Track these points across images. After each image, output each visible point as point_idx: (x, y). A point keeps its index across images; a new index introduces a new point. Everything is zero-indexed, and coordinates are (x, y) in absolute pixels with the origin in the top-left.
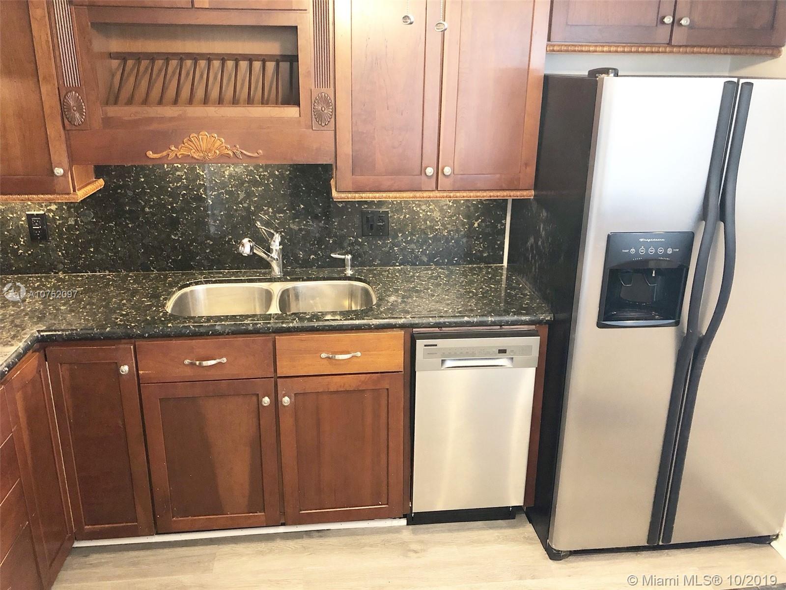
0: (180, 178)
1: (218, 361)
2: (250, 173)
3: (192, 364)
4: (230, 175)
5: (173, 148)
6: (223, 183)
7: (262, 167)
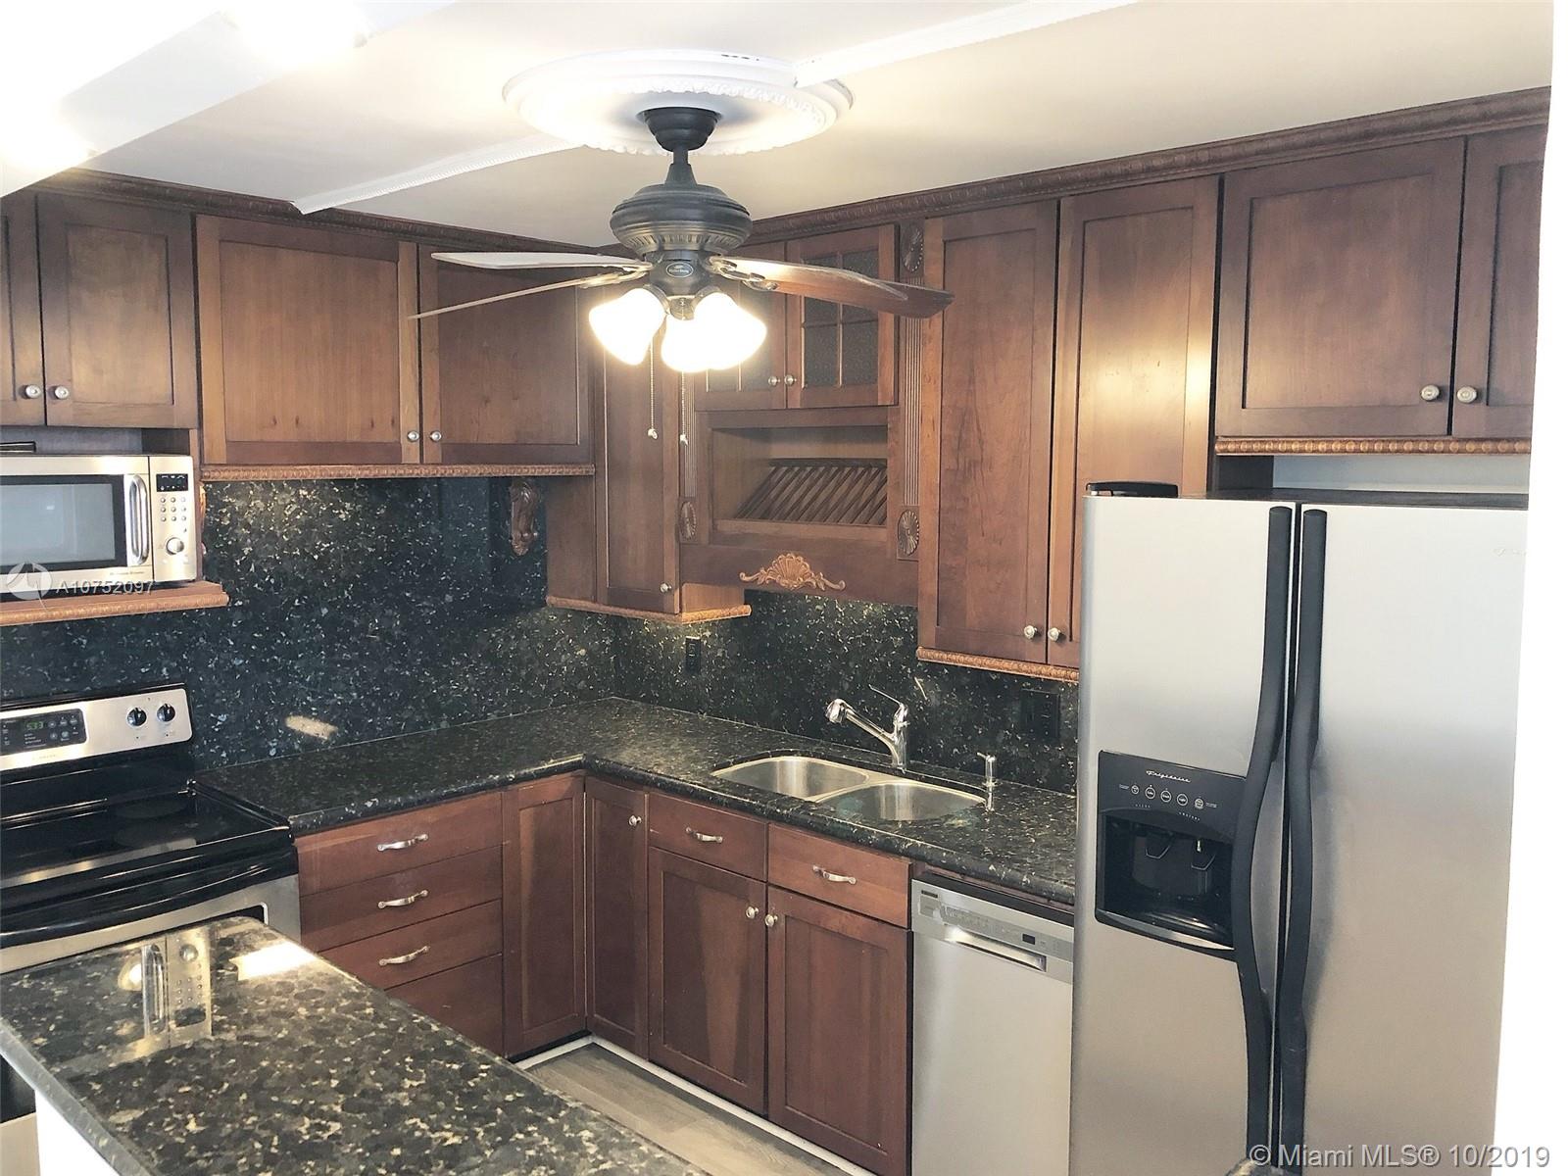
0: (818, 613)
1: (714, 838)
2: (890, 616)
3: (691, 834)
4: (868, 616)
5: (762, 571)
6: (860, 625)
7: (902, 609)
